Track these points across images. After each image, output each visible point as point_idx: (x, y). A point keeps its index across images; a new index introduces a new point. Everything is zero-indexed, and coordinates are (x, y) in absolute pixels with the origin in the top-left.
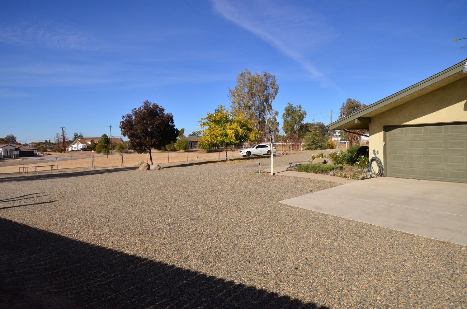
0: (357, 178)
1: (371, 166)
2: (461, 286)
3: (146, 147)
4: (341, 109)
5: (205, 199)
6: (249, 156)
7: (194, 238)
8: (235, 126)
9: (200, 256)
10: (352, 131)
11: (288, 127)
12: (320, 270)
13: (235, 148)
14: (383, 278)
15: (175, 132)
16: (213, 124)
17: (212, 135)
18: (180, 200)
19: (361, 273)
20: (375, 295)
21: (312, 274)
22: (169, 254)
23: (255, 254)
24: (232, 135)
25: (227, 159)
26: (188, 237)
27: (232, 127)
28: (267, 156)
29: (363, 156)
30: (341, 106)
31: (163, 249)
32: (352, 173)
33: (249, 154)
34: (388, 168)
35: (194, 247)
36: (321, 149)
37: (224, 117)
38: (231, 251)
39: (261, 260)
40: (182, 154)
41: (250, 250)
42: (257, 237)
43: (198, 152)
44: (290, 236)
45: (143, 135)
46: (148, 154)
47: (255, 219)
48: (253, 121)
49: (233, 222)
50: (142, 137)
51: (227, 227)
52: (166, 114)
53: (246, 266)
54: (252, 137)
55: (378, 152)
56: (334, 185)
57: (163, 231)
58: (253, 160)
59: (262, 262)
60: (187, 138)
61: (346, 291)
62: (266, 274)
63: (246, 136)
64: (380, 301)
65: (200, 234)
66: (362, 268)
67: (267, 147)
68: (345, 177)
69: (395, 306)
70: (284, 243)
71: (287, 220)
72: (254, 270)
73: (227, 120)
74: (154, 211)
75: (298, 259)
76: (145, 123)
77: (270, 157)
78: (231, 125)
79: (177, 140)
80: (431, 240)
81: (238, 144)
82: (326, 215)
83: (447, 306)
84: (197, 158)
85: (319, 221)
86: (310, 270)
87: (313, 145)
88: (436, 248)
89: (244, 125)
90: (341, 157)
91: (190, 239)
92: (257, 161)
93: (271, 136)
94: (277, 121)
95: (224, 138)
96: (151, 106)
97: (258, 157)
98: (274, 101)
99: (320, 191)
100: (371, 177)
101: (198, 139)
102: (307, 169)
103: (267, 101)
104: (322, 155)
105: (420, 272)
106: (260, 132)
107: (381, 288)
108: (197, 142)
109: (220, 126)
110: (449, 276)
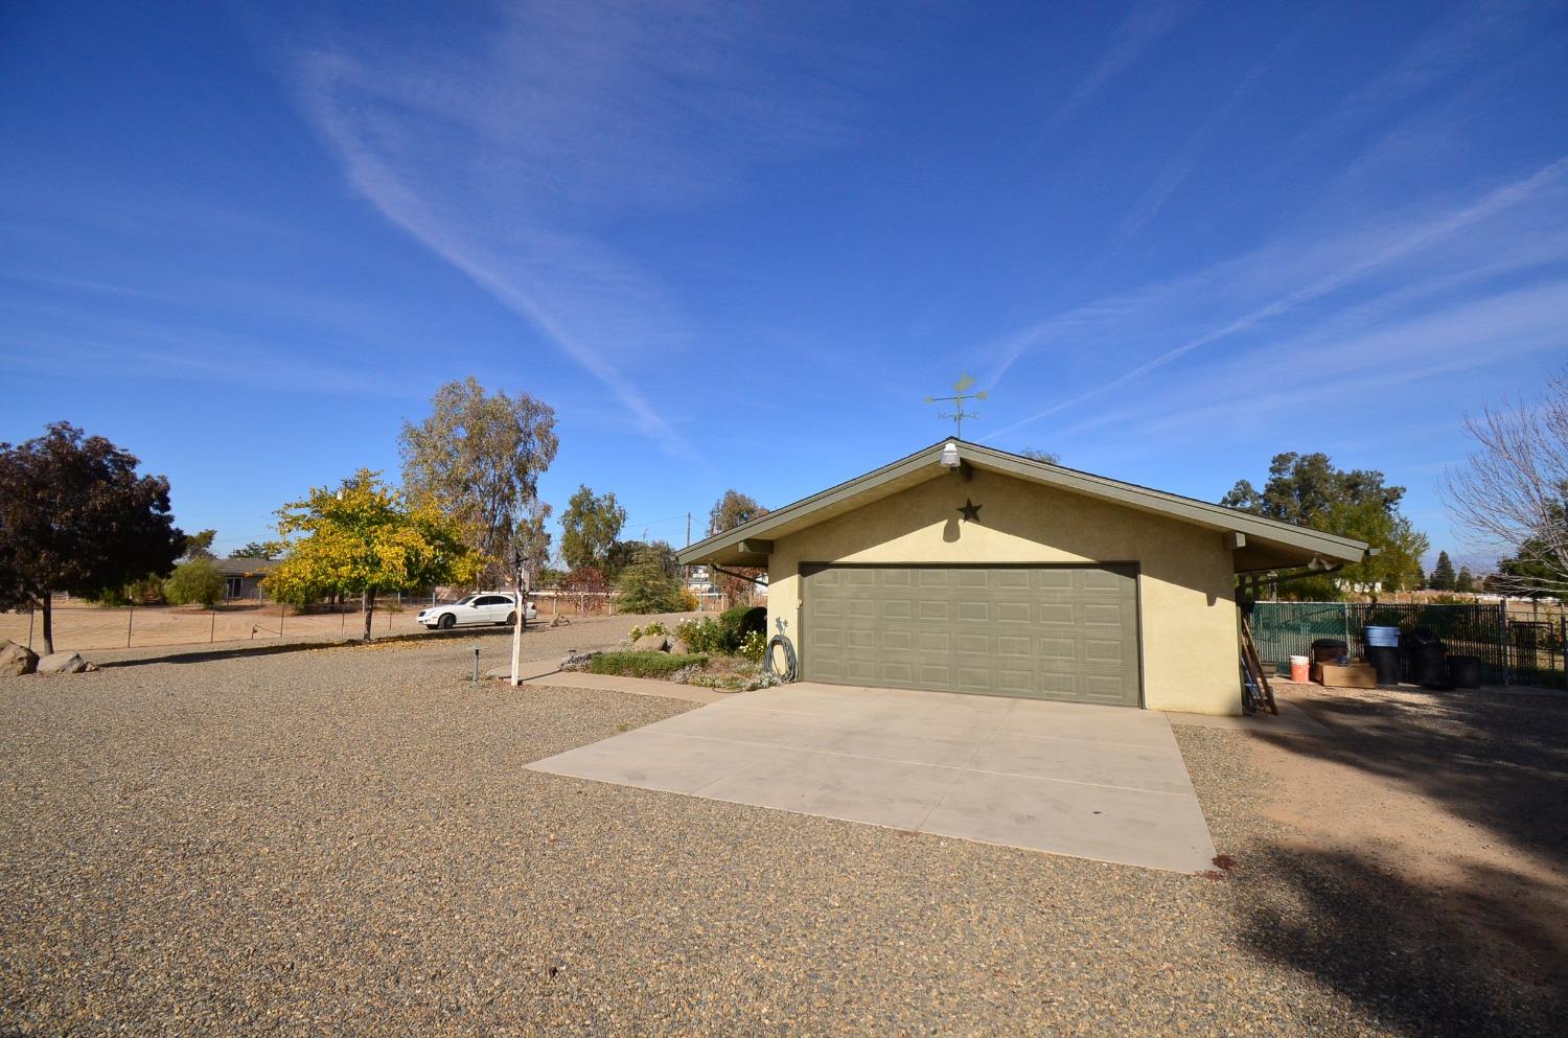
0: (738, 688)
1: (771, 657)
2: (937, 935)
3: (30, 586)
4: (712, 513)
5: (259, 776)
6: (448, 628)
7: (190, 923)
8: (410, 536)
9: (204, 988)
10: (735, 570)
11: (577, 549)
12: (620, 961)
13: (403, 602)
14: (779, 949)
15: (171, 540)
16: (328, 525)
17: (321, 559)
18: (153, 786)
19: (728, 946)
20: (757, 1004)
21: (598, 980)
22: (67, 999)
23: (423, 948)
24: (395, 562)
25: (367, 636)
26: (162, 924)
27: (398, 538)
28: (504, 628)
29: (755, 633)
30: (711, 506)
31: (43, 982)
32: (728, 676)
33: (449, 623)
34: (806, 661)
35: (185, 959)
36: (660, 613)
37: (372, 507)
38: (334, 953)
39: (439, 964)
40: (192, 616)
41: (405, 937)
42: (436, 889)
43: (261, 610)
44: (544, 872)
45: (25, 544)
46: (39, 614)
47: (439, 829)
48: (471, 524)
49: (356, 848)
50: (20, 551)
51: (329, 870)
52: (140, 476)
53: (382, 996)
54: (461, 571)
55: (786, 623)
56: (682, 707)
57: (54, 913)
58: (460, 640)
59: (444, 971)
60: (224, 563)
61: (687, 1010)
62: (451, 1010)
63: (444, 568)
64: (767, 1018)
65: (216, 906)
66: (731, 932)
67: (509, 601)
68: (711, 686)
69: (802, 1021)
70: (524, 895)
71: (541, 822)
72: (410, 1006)
73: (383, 515)
74: (25, 836)
75: (562, 938)
76: (42, 499)
77: (511, 632)
78: (395, 532)
79: (175, 567)
80: (884, 831)
81: (414, 588)
82: (655, 793)
83: (911, 994)
84: (255, 631)
85: (635, 813)
86: (593, 967)
87: (640, 600)
88: (892, 851)
89: (438, 535)
90: (704, 633)
91: (172, 930)
92: (469, 645)
93: (521, 572)
94: (546, 531)
95: (364, 570)
96: (80, 445)
97: (478, 631)
98: (542, 476)
99: (647, 726)
100: (771, 684)
101: (266, 569)
102: (618, 665)
103: (522, 471)
104: (658, 630)
105: (859, 916)
106: (491, 558)
107: (773, 980)
108: (260, 577)
109: (353, 530)
110: (915, 916)
